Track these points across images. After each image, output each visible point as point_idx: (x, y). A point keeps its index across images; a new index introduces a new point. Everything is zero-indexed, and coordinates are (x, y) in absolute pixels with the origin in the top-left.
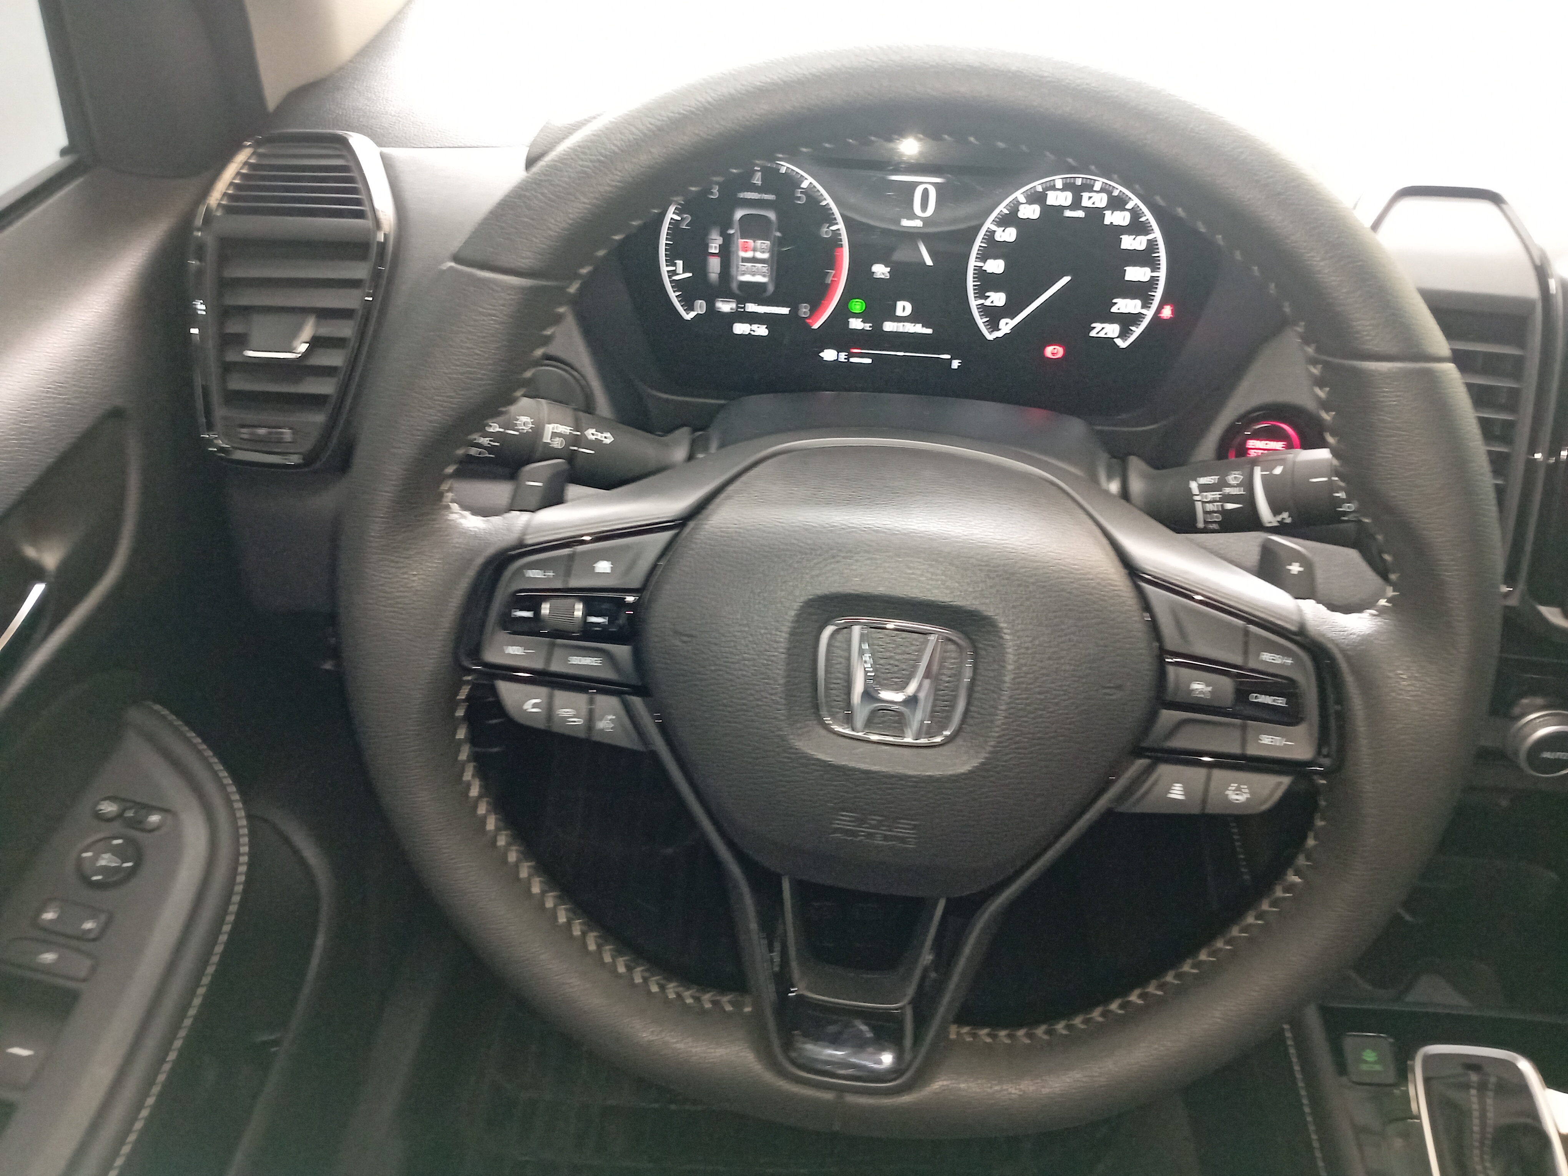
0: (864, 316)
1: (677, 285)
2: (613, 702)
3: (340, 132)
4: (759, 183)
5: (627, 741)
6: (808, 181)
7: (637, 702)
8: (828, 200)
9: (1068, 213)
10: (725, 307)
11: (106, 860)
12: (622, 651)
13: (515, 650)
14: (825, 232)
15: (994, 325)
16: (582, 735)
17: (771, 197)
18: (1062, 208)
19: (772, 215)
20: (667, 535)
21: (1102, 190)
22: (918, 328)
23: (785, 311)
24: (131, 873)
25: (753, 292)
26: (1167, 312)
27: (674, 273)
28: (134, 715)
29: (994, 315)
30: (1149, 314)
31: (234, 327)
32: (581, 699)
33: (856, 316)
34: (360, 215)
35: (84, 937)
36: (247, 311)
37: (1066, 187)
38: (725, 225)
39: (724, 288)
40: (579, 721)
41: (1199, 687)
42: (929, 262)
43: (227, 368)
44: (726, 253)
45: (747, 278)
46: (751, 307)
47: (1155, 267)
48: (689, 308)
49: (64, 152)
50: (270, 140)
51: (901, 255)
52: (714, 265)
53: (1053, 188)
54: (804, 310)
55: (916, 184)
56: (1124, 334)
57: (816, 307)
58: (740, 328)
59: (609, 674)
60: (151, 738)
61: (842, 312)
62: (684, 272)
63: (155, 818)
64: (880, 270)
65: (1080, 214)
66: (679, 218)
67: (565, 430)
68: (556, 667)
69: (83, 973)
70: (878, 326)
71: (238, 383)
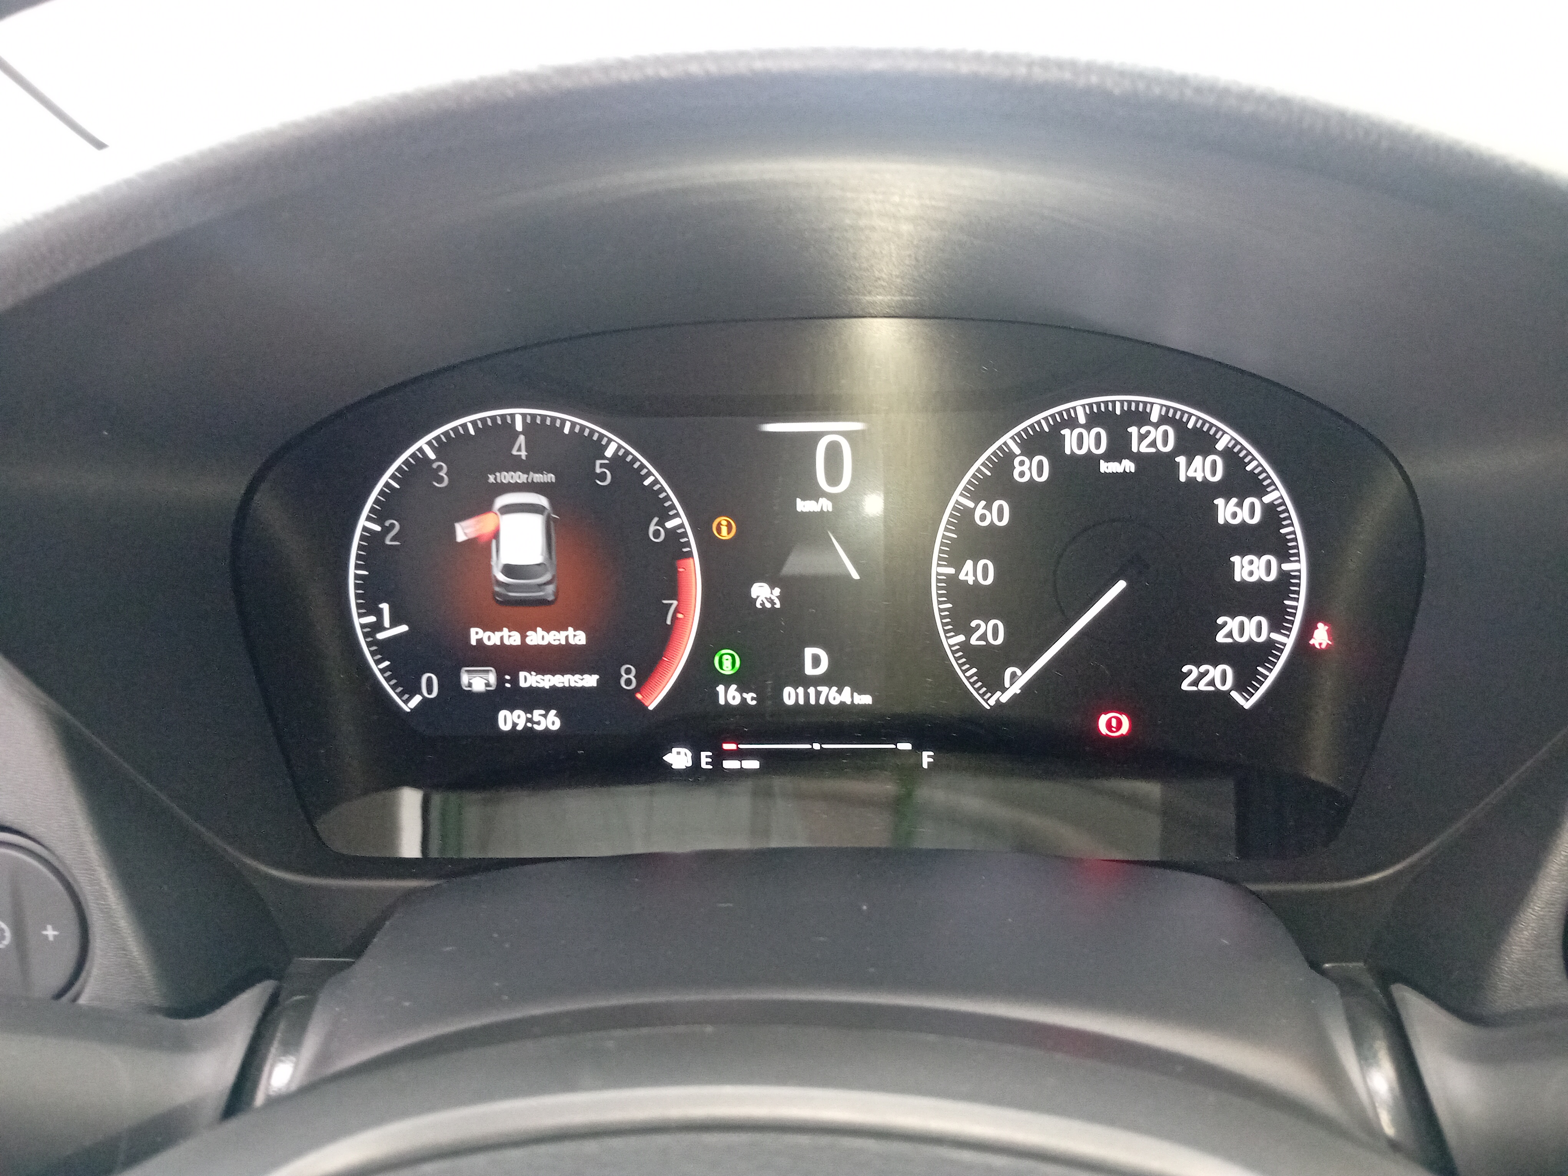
0: (741, 680)
1: (383, 649)
4: (523, 454)
6: (614, 445)
8: (654, 477)
9: (1106, 467)
10: (478, 682)
14: (655, 532)
15: (995, 684)
17: (547, 478)
18: (1092, 460)
21: (1164, 419)
22: (845, 696)
23: (590, 681)
26: (1321, 637)
27: (378, 627)
29: (988, 663)
30: (1288, 641)
33: (727, 681)
37: (1095, 419)
42: (855, 576)
46: (527, 680)
47: (1284, 552)
48: (412, 689)
51: (797, 565)
53: (1072, 423)
54: (627, 676)
55: (815, 437)
56: (1244, 683)
57: (648, 669)
58: (509, 720)
61: (700, 676)
62: (394, 624)
64: (764, 594)
65: (1128, 466)
66: (377, 528)
70: (770, 697)
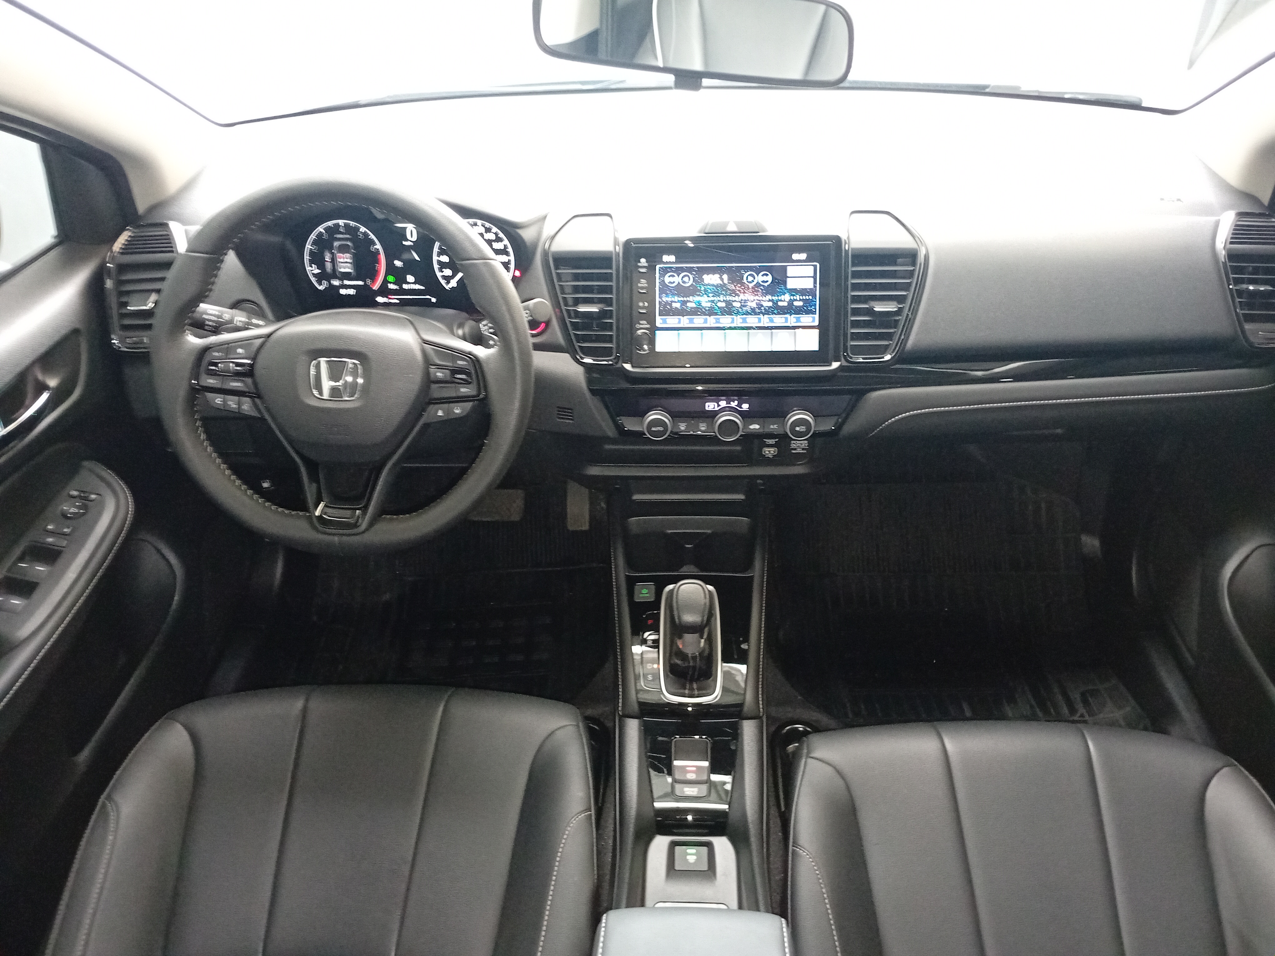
0: (394, 282)
1: (314, 275)
2: (248, 399)
3: (165, 222)
4: (342, 230)
5: (255, 414)
6: (363, 229)
7: (257, 400)
8: (372, 236)
10: (336, 283)
11: (73, 510)
12: (249, 380)
13: (211, 381)
14: (372, 249)
15: (448, 283)
16: (237, 411)
17: (348, 236)
19: (349, 243)
20: (261, 340)
22: (417, 287)
23: (361, 283)
24: (84, 514)
25: (347, 276)
26: (517, 273)
27: (312, 270)
28: (86, 463)
29: (448, 279)
31: (124, 299)
32: (236, 398)
33: (390, 283)
34: (172, 252)
35: (65, 534)
36: (128, 293)
38: (331, 248)
39: (335, 274)
40: (234, 406)
41: (439, 375)
42: (417, 258)
43: (123, 316)
44: (333, 261)
45: (342, 270)
46: (346, 282)
47: (508, 255)
48: (320, 284)
49: (56, 237)
50: (139, 226)
51: (406, 256)
52: (329, 266)
54: (369, 282)
55: (406, 227)
57: (374, 280)
58: (343, 292)
59: (246, 390)
60: (91, 470)
61: (385, 282)
62: (316, 270)
63: (93, 496)
64: (398, 263)
66: (311, 247)
67: (243, 319)
68: (226, 387)
69: (64, 545)
70: (401, 287)
71: (127, 322)
